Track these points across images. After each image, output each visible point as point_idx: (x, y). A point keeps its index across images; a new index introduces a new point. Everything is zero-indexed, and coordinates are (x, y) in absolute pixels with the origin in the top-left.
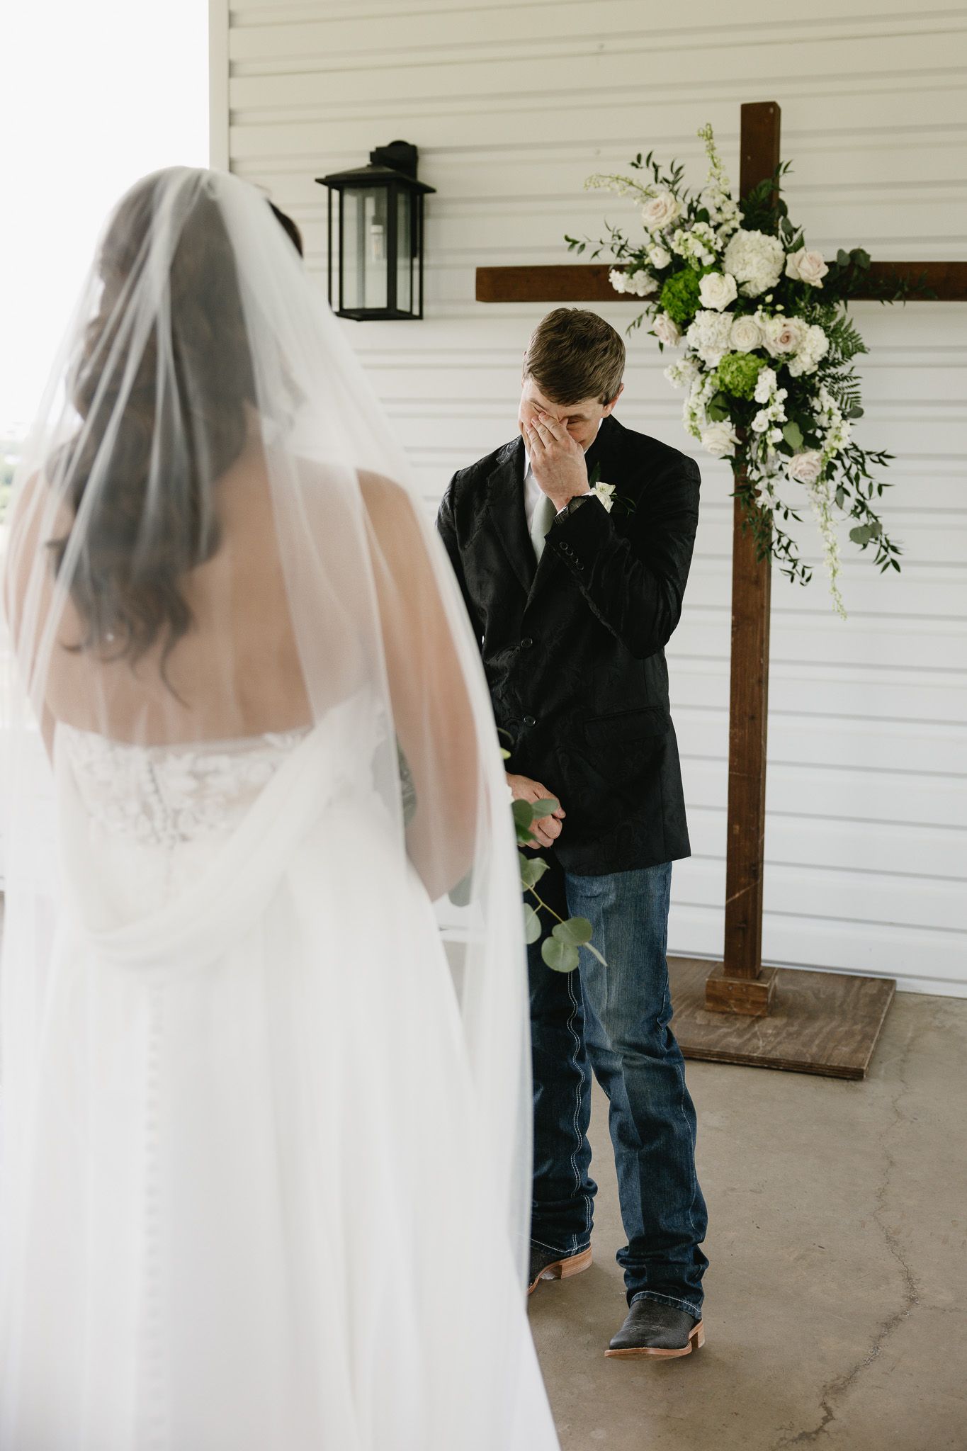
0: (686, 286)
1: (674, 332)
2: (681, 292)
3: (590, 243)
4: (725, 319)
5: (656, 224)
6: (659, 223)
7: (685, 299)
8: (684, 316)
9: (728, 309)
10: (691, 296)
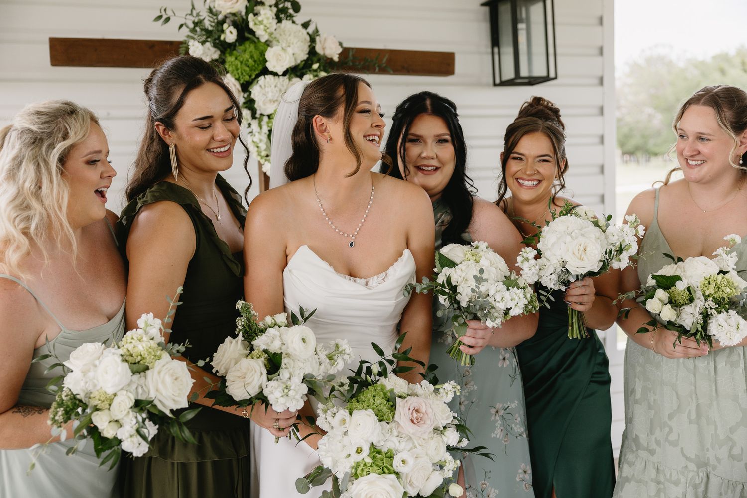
0: (252, 57)
1: (238, 89)
2: (247, 60)
3: (175, 18)
4: (283, 81)
5: (231, 8)
6: (232, 8)
7: (250, 65)
8: (247, 78)
9: (285, 74)
10: (255, 63)
